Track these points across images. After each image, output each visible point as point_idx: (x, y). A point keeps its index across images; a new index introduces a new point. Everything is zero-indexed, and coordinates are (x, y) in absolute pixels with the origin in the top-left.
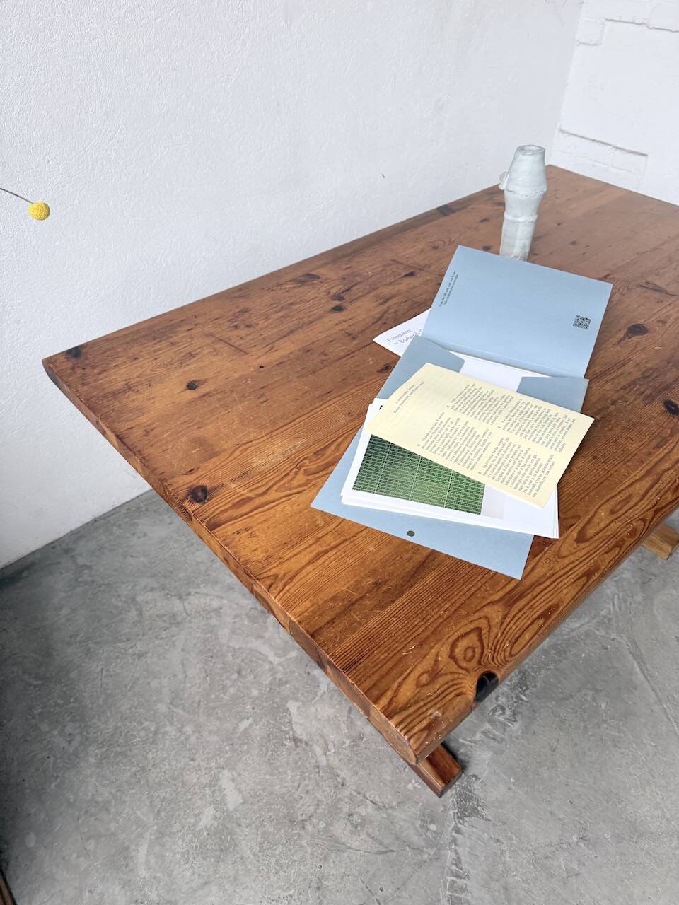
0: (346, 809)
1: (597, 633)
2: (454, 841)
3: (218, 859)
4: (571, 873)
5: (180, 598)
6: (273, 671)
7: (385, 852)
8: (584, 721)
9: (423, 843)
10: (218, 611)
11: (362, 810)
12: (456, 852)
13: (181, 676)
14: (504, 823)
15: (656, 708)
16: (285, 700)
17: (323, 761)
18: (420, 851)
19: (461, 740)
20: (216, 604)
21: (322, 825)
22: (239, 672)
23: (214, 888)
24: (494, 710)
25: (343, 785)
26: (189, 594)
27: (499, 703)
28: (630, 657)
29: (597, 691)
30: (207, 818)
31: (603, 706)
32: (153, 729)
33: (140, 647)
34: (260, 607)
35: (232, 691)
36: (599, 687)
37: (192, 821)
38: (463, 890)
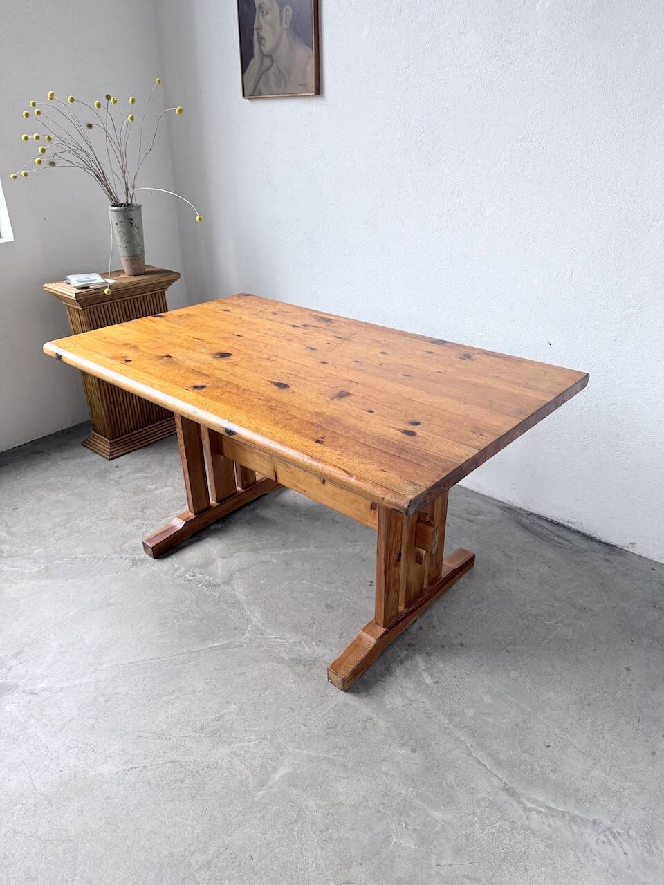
1: (249, 626)
8: (180, 611)
15: (185, 650)
24: (193, 572)
29: (201, 620)
36: (204, 621)
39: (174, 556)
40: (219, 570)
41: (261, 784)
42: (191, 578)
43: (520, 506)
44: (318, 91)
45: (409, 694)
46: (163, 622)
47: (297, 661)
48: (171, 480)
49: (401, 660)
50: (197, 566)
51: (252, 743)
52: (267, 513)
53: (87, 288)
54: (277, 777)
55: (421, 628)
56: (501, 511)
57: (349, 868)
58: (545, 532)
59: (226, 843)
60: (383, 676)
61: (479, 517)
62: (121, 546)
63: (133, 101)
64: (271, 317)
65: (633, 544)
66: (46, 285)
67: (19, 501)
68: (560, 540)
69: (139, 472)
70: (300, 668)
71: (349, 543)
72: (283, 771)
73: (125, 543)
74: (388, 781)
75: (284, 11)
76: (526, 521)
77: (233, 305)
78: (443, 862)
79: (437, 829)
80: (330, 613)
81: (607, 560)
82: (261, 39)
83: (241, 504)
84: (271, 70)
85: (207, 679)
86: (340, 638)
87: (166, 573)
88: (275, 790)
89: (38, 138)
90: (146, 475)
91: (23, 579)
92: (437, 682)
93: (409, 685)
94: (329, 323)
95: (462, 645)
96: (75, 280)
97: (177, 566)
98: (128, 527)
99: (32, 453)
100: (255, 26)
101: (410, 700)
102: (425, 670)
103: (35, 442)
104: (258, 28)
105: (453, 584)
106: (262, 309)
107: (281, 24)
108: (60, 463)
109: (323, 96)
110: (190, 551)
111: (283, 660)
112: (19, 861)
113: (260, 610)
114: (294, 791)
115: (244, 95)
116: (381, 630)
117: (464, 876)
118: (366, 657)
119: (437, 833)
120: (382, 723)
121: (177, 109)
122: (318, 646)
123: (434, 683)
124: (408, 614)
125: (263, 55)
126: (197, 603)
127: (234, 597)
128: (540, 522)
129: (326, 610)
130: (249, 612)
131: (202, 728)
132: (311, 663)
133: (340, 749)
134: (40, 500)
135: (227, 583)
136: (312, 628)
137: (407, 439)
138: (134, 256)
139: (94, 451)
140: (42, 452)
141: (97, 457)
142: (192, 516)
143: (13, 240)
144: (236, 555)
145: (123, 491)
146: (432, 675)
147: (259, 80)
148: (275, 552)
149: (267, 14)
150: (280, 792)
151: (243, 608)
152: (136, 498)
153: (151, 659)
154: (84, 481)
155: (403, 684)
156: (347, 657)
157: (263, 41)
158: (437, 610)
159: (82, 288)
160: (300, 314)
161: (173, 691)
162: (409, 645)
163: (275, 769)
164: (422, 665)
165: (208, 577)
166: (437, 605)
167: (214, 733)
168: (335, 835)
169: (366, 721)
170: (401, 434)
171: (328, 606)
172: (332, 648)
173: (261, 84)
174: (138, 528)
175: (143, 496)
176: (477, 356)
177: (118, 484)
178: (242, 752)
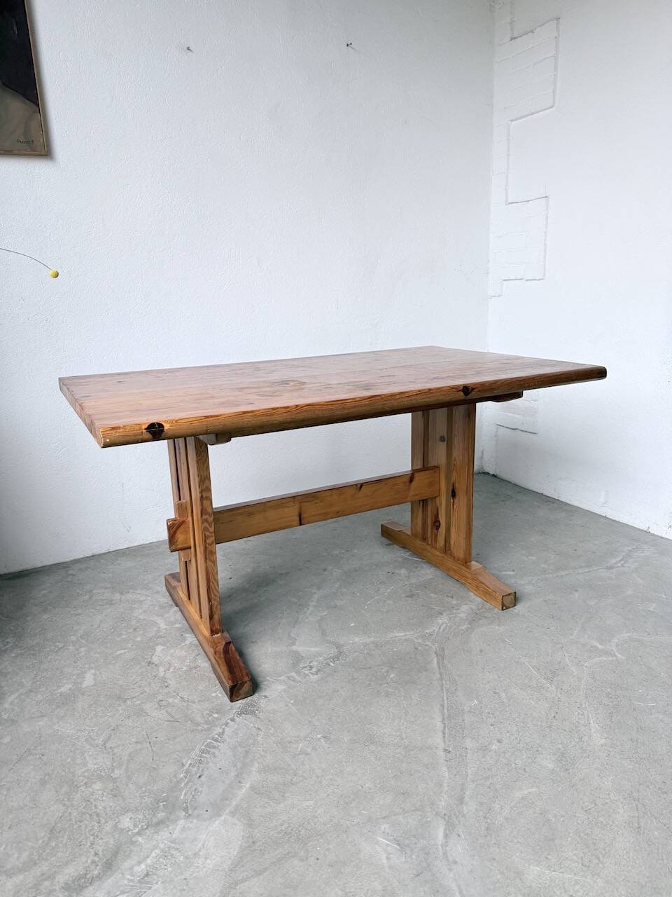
0: (160, 697)
1: (416, 640)
2: (227, 724)
3: (58, 707)
4: (302, 752)
5: (122, 594)
6: (158, 631)
7: (173, 721)
8: (371, 681)
9: (202, 721)
10: (141, 602)
11: (171, 700)
12: (224, 729)
13: (95, 627)
14: (270, 721)
15: (436, 683)
16: (157, 645)
17: (161, 674)
18: (198, 724)
19: (268, 678)
20: (142, 599)
21: (138, 702)
22: (135, 630)
23: (46, 719)
25: (166, 687)
26: (128, 592)
27: (311, 664)
28: (434, 655)
29: (393, 668)
30: (66, 688)
31: (392, 676)
32: (60, 646)
33: (79, 611)
34: (171, 602)
35: (124, 637)
36: (396, 666)
37: (55, 688)
38: (214, 747)
40: (312, 649)
42: (314, 670)
47: (473, 622)
50: (295, 664)
70: (482, 621)
73: (192, 720)
80: (419, 597)
87: (291, 687)
90: (21, 691)
97: (282, 678)
98: (154, 714)
109: (51, 159)
110: (260, 666)
111: (471, 629)
113: (396, 632)
120: (549, 597)
126: (364, 669)
127: (365, 644)
129: (414, 599)
130: (396, 639)
132: (478, 615)
135: (338, 647)
136: (434, 608)
144: (293, 636)
148: (309, 611)
151: (387, 641)
165: (320, 659)
171: (410, 597)
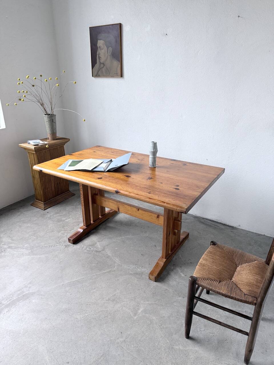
1: (116, 264)
3: (57, 221)
4: (55, 260)
12: (58, 245)
14: (64, 251)
21: (63, 230)
24: (89, 248)
29: (98, 264)
30: (64, 219)
31: (94, 265)
36: (99, 264)
38: (52, 247)
39: (80, 243)
40: (99, 246)
41: (135, 314)
42: (89, 250)
43: (199, 216)
44: (122, 76)
45: (177, 280)
46: (83, 266)
47: (136, 274)
48: (71, 216)
49: (172, 270)
50: (90, 246)
51: (128, 302)
52: (111, 225)
53: (38, 145)
54: (140, 311)
55: (176, 259)
56: (193, 218)
57: (172, 336)
58: (209, 224)
59: (129, 334)
60: (167, 275)
61: (187, 221)
62: (59, 241)
63: (57, 79)
64: (112, 154)
65: (239, 226)
66: (20, 144)
67: (12, 228)
68: (216, 226)
69: (57, 214)
70: (138, 276)
71: (144, 233)
72: (141, 309)
73: (60, 240)
74: (178, 308)
75: (109, 49)
76: (203, 221)
77: (96, 150)
78: (202, 330)
79: (197, 320)
80: (143, 257)
81: (232, 232)
82: (99, 57)
83: (101, 223)
84: (104, 68)
85: (106, 283)
86: (149, 265)
87: (79, 249)
88: (140, 315)
89: (23, 92)
90: (61, 215)
91: (23, 256)
92: (186, 275)
93: (176, 277)
94: (133, 155)
95: (191, 263)
96: (32, 142)
97: (82, 246)
98: (60, 234)
99: (12, 210)
100: (97, 53)
101: (178, 282)
102: (181, 272)
103: (11, 206)
104: (98, 54)
105: (183, 243)
106: (107, 151)
107: (108, 53)
108: (24, 213)
109: (123, 78)
110: (86, 240)
111: (131, 274)
112: (56, 350)
113: (118, 258)
114: (147, 315)
115: (92, 76)
116: (165, 260)
117: (209, 333)
118: (161, 269)
119: (198, 321)
120: (171, 290)
121: (74, 82)
122: (142, 268)
123: (185, 276)
124: (172, 254)
125: (100, 63)
126: (94, 258)
127: (107, 255)
128: (207, 221)
129: (141, 256)
130: (114, 259)
131: (109, 299)
132: (141, 274)
133: (159, 300)
134: (20, 227)
135: (103, 250)
136: (139, 262)
137: (177, 191)
138: (53, 133)
139: (37, 207)
140: (15, 209)
141: (38, 209)
142: (85, 227)
143: (5, 128)
144: (104, 240)
145: (53, 221)
146: (183, 274)
147: (99, 71)
148: (118, 238)
149: (102, 49)
150: (142, 316)
151: (112, 258)
152: (59, 223)
153: (83, 279)
154: (36, 219)
155: (175, 277)
156: (155, 270)
157: (100, 59)
158: (180, 253)
159: (36, 145)
160: (122, 152)
161: (95, 288)
162: (174, 265)
163: (138, 309)
164: (179, 271)
165: (95, 249)
166: (180, 251)
167: (113, 300)
168: (165, 327)
169: (165, 290)
170: (175, 189)
171: (142, 255)
172: (147, 268)
173: (100, 73)
174: (63, 234)
175: (61, 223)
176: (188, 164)
177: (50, 219)
178: (126, 305)
